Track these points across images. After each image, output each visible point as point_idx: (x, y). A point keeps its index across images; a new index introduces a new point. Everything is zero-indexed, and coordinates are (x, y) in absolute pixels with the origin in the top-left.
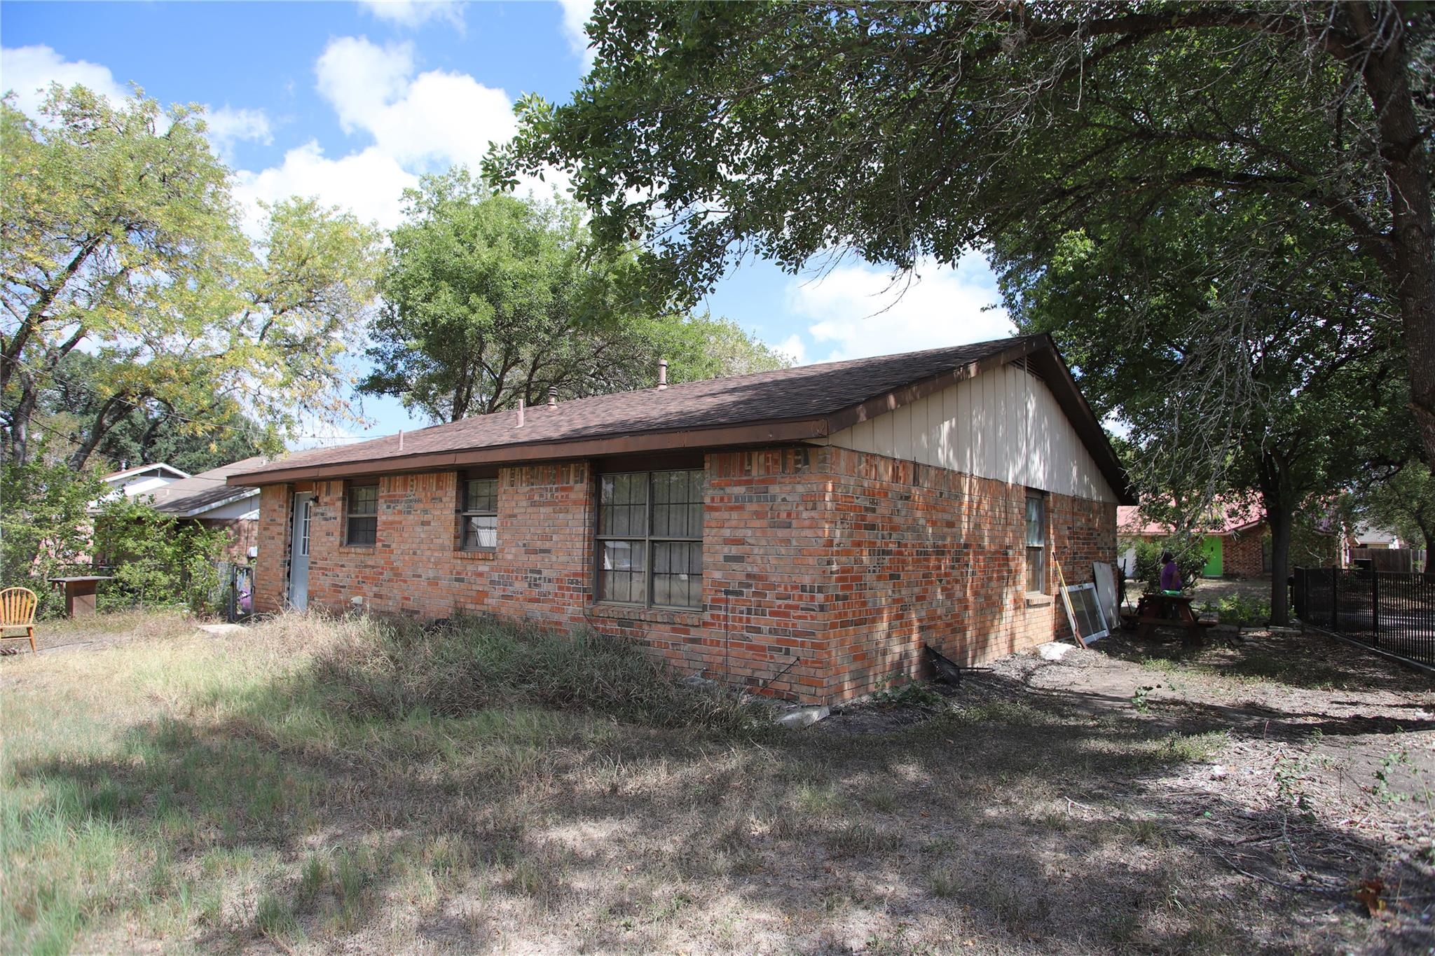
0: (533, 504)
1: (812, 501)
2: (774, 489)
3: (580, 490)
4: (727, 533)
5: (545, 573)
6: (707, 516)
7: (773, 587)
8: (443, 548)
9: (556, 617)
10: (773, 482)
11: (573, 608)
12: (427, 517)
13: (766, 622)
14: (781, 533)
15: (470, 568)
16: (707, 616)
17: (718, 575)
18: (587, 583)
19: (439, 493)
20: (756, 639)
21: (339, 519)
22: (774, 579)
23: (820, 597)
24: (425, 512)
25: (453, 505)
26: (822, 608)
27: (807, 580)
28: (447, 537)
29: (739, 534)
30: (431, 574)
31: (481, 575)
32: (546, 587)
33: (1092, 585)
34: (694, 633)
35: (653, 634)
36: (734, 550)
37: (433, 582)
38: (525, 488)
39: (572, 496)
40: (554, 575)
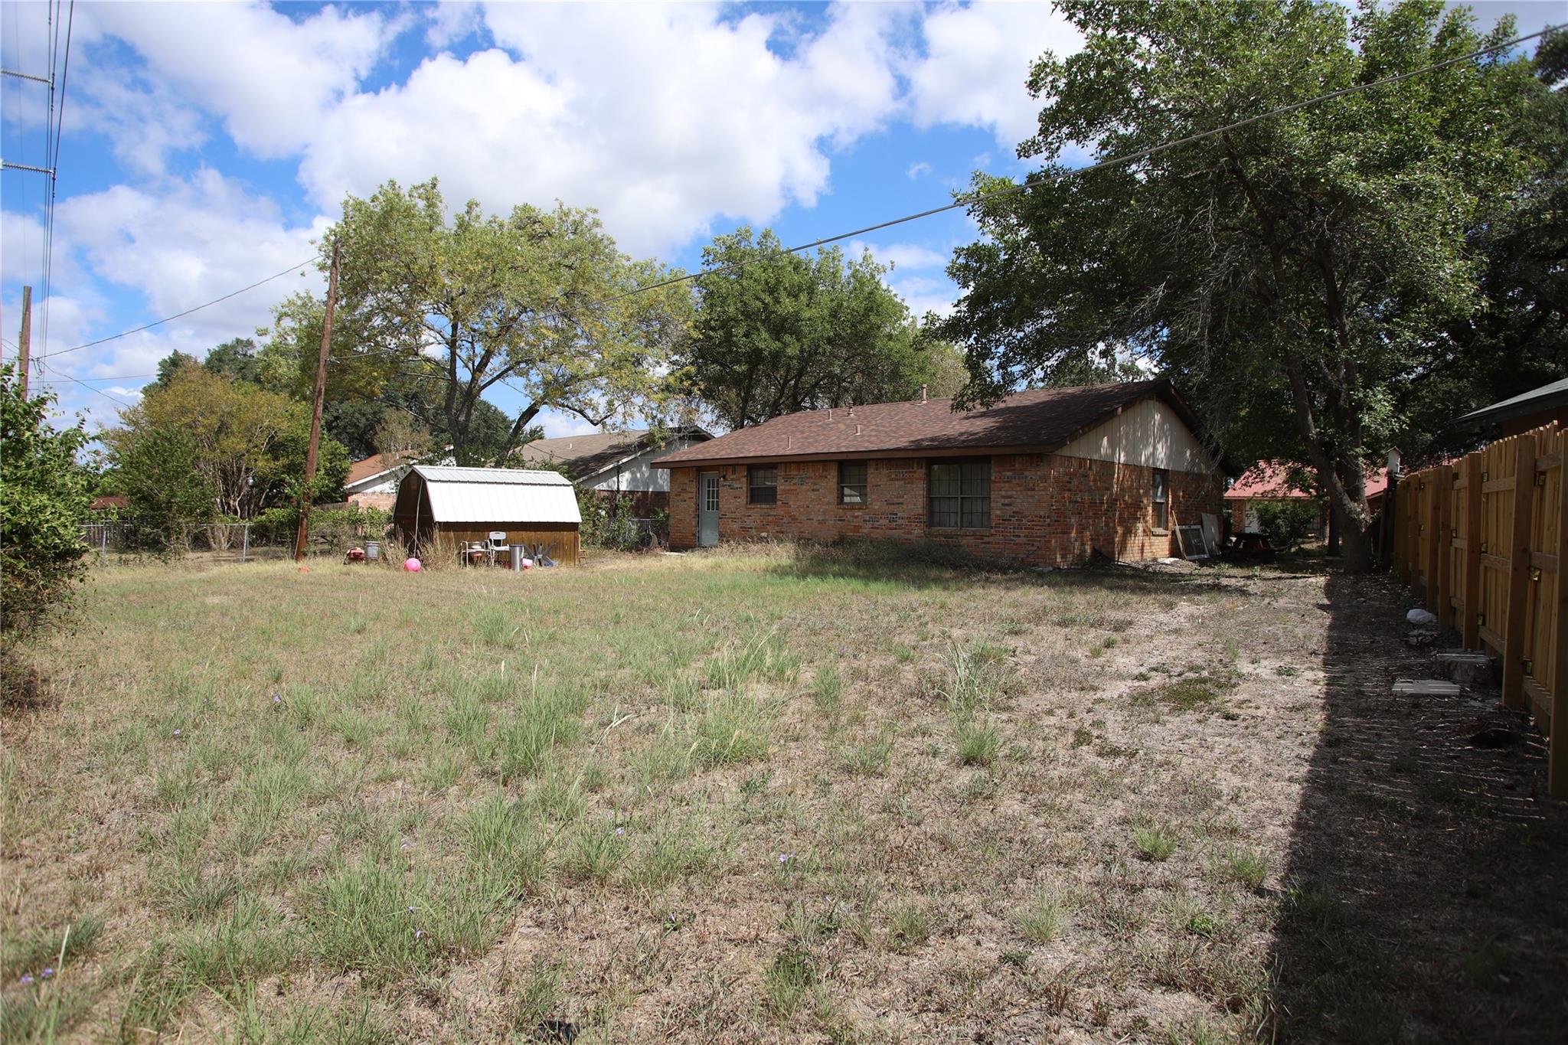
0: (892, 480)
1: (1045, 479)
2: (1027, 473)
3: (921, 473)
4: (1003, 493)
5: (899, 515)
6: (992, 486)
7: (1026, 517)
8: (829, 503)
9: (907, 536)
10: (1026, 470)
11: (917, 531)
12: (817, 487)
13: (1023, 532)
14: (1030, 493)
15: (849, 513)
16: (993, 531)
17: (998, 512)
18: (925, 518)
19: (825, 473)
20: (1018, 540)
21: (744, 489)
22: (1027, 513)
23: (1048, 520)
24: (815, 484)
25: (835, 480)
26: (1049, 525)
27: (1042, 513)
28: (832, 498)
29: (1010, 493)
30: (820, 518)
31: (857, 517)
32: (900, 522)
33: (1199, 527)
34: (986, 539)
35: (964, 542)
36: (1007, 501)
37: (823, 522)
38: (885, 471)
39: (916, 475)
40: (905, 516)
